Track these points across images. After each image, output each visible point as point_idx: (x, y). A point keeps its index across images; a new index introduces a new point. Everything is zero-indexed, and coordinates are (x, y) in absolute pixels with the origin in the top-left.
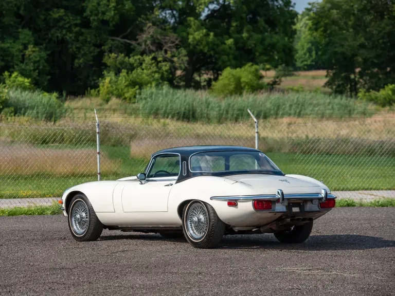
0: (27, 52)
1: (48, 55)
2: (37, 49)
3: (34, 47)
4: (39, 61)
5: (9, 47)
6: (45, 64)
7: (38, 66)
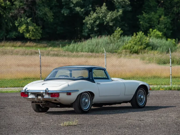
0: (161, 19)
1: (171, 20)
2: (166, 18)
3: (164, 17)
4: (166, 24)
5: (152, 17)
6: (170, 25)
7: (166, 26)
